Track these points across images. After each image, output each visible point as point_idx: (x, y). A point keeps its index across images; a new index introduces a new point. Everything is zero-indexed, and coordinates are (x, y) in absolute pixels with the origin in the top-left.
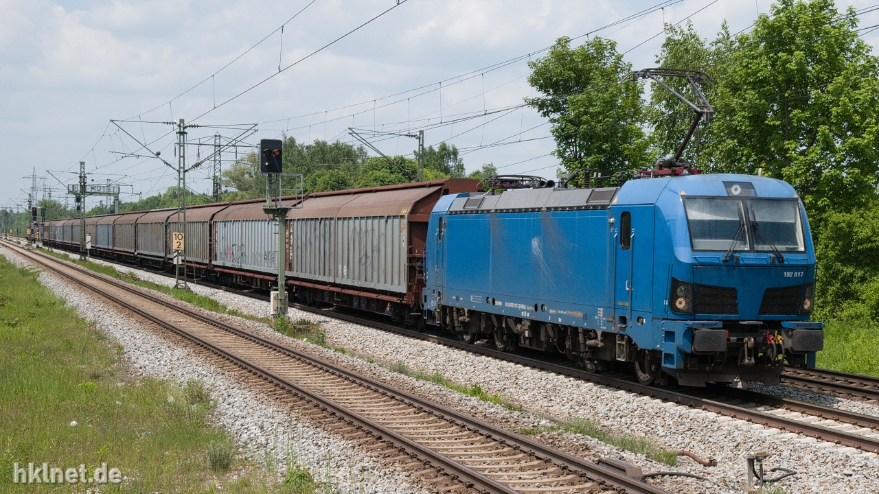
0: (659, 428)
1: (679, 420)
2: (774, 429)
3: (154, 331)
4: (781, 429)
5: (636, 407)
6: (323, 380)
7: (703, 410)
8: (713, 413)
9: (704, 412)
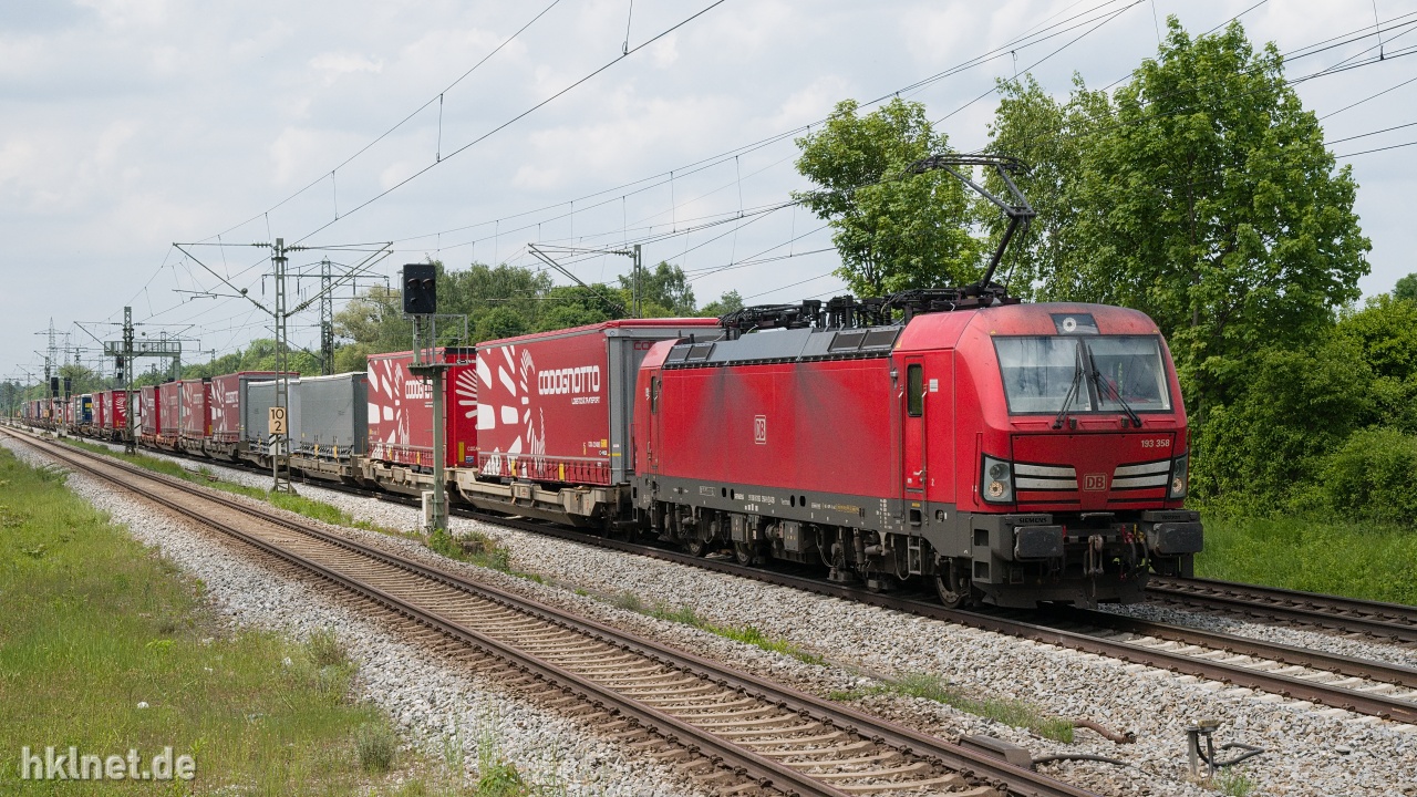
0: (1037, 684)
1: (1068, 672)
2: (1214, 683)
3: (250, 557)
4: (1225, 683)
5: (997, 654)
6: (515, 624)
7: (1100, 655)
8: (1116, 660)
9: (1101, 658)
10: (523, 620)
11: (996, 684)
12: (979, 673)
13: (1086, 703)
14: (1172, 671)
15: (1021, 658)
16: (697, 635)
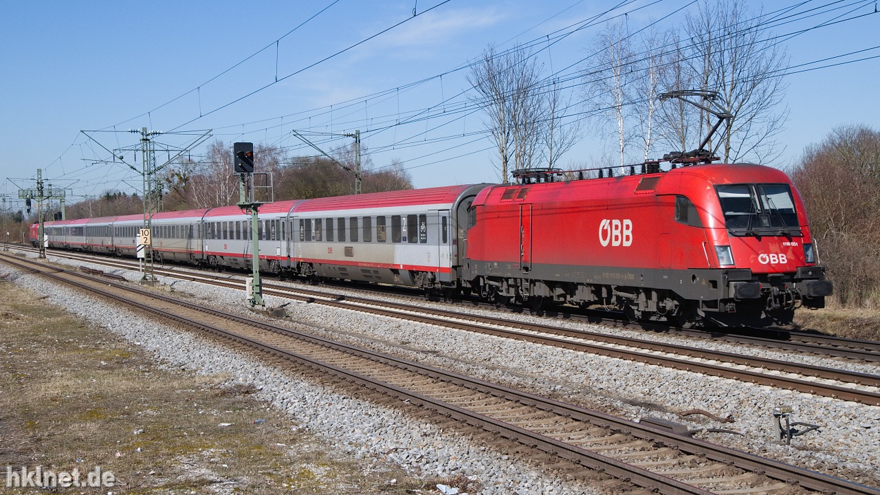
2: (785, 390)
11: (629, 388)
12: (618, 382)
13: (690, 399)
16: (445, 361)
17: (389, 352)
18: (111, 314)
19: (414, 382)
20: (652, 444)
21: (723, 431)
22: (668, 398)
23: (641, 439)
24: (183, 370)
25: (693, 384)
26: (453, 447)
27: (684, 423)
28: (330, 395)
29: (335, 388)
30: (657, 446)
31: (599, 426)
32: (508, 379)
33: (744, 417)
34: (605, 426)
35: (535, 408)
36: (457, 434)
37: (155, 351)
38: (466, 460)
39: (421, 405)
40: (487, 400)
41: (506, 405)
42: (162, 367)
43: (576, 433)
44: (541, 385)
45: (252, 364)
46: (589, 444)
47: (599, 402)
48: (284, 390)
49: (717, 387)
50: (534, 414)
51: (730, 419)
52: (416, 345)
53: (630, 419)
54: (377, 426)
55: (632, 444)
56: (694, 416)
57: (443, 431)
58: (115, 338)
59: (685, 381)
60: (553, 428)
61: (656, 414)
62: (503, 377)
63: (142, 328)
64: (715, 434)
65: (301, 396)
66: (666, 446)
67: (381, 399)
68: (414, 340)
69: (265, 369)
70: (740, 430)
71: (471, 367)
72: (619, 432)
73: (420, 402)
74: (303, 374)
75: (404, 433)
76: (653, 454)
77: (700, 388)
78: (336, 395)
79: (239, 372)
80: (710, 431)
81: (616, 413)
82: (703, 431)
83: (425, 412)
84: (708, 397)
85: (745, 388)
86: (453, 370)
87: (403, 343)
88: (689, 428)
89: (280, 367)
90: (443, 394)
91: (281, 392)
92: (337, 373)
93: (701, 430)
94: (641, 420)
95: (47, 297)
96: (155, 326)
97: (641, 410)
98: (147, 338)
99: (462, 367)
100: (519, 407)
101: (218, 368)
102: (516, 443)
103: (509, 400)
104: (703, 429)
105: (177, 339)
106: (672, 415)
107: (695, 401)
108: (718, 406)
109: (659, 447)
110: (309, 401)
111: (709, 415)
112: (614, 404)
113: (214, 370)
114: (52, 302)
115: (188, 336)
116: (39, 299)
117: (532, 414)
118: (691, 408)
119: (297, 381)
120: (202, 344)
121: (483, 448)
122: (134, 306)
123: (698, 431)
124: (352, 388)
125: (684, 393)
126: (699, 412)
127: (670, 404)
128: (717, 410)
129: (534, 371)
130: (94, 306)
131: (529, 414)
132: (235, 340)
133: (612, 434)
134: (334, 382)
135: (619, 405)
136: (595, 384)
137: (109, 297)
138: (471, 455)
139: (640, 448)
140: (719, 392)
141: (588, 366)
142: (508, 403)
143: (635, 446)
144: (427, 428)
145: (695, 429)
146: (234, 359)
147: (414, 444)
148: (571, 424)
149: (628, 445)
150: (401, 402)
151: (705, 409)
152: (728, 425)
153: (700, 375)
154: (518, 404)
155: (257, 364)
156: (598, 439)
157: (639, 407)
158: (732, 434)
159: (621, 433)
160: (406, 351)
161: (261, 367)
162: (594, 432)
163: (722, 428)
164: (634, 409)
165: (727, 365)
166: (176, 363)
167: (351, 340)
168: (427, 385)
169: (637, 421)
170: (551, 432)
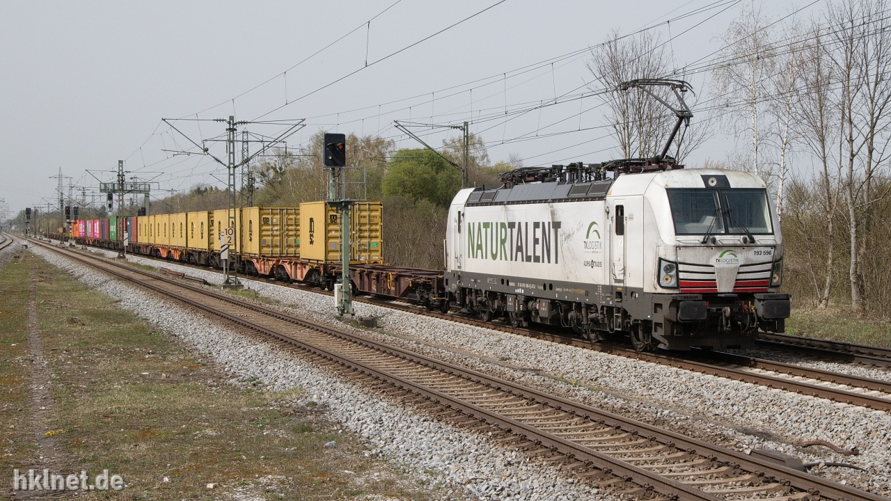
5: (747, 395)
7: (815, 396)
8: (826, 400)
9: (816, 398)
10: (422, 369)
11: (747, 415)
12: (735, 408)
13: (814, 428)
14: (867, 407)
15: (764, 398)
16: (544, 381)
17: (483, 369)
18: (185, 321)
19: (506, 403)
20: (762, 479)
21: (843, 466)
22: (789, 426)
23: (750, 473)
24: (254, 385)
25: (817, 412)
26: (538, 478)
27: (801, 455)
28: (410, 416)
29: (417, 408)
30: (767, 481)
31: (705, 458)
32: (611, 403)
33: (871, 449)
34: (711, 457)
35: (636, 436)
36: (545, 463)
37: (226, 363)
38: (551, 494)
39: (510, 431)
40: (585, 425)
41: (606, 432)
42: (233, 381)
43: (679, 465)
44: (647, 409)
45: (330, 379)
46: (692, 477)
47: (708, 430)
48: (361, 410)
49: (843, 415)
50: (636, 442)
51: (855, 452)
52: (517, 362)
53: (741, 450)
54: (458, 453)
55: (739, 479)
56: (815, 447)
57: (530, 459)
58: (186, 349)
59: (809, 407)
60: (655, 458)
61: (770, 445)
62: (606, 400)
63: (215, 337)
64: (833, 469)
65: (378, 418)
66: (777, 482)
67: (466, 423)
68: (515, 356)
69: (342, 386)
70: (864, 464)
71: (572, 388)
72: (727, 464)
73: (509, 426)
74: (384, 392)
75: (486, 461)
76: (762, 490)
77: (825, 416)
78: (416, 417)
79: (314, 388)
80: (829, 465)
81: (727, 443)
82: (821, 465)
83: (514, 437)
84: (833, 427)
85: (874, 417)
86: (551, 391)
87: (503, 359)
88: (805, 462)
89: (360, 384)
90: (537, 417)
91: (358, 412)
92: (420, 391)
93: (818, 464)
94: (751, 452)
95: (120, 301)
96: (230, 336)
97: (755, 440)
98: (219, 349)
99: (561, 387)
100: (619, 434)
101: (292, 383)
102: (610, 475)
103: (609, 426)
104: (820, 463)
105: (251, 350)
106: (788, 447)
107: (819, 431)
108: (844, 436)
109: (769, 483)
110: (386, 423)
111: (832, 447)
112: (725, 433)
113: (287, 386)
114: (124, 306)
115: (263, 347)
116: (111, 303)
117: (633, 442)
118: (814, 438)
119: (375, 400)
120: (277, 356)
121: (570, 480)
122: (211, 313)
123: (814, 465)
124: (435, 408)
125: (807, 422)
126: (819, 443)
127: (790, 433)
128: (842, 442)
129: (644, 394)
130: (168, 312)
131: (630, 443)
132: (315, 353)
133: (719, 467)
134: (417, 402)
135: (730, 433)
136: (710, 409)
137: (185, 303)
138: (557, 489)
139: (748, 484)
140: (845, 421)
141: (703, 390)
142: (607, 429)
143: (743, 481)
144: (512, 456)
145: (811, 463)
146: (310, 375)
147: (496, 474)
148: (673, 455)
149: (735, 479)
150: (487, 426)
151: (829, 440)
152: (853, 458)
153: (827, 401)
154: (618, 431)
155: (335, 380)
156: (702, 472)
157: (752, 437)
158: (852, 469)
159: (728, 466)
160: (502, 369)
161: (338, 383)
162: (699, 464)
163: (844, 463)
164: (747, 439)
165: (857, 390)
166: (247, 377)
167: (443, 355)
168: (521, 408)
169: (748, 452)
170: (651, 463)
